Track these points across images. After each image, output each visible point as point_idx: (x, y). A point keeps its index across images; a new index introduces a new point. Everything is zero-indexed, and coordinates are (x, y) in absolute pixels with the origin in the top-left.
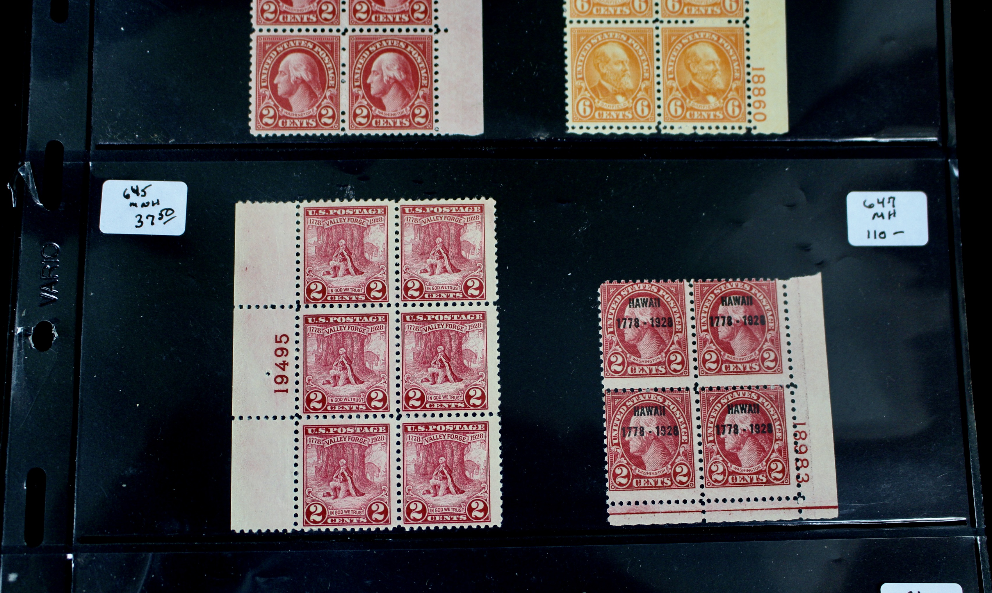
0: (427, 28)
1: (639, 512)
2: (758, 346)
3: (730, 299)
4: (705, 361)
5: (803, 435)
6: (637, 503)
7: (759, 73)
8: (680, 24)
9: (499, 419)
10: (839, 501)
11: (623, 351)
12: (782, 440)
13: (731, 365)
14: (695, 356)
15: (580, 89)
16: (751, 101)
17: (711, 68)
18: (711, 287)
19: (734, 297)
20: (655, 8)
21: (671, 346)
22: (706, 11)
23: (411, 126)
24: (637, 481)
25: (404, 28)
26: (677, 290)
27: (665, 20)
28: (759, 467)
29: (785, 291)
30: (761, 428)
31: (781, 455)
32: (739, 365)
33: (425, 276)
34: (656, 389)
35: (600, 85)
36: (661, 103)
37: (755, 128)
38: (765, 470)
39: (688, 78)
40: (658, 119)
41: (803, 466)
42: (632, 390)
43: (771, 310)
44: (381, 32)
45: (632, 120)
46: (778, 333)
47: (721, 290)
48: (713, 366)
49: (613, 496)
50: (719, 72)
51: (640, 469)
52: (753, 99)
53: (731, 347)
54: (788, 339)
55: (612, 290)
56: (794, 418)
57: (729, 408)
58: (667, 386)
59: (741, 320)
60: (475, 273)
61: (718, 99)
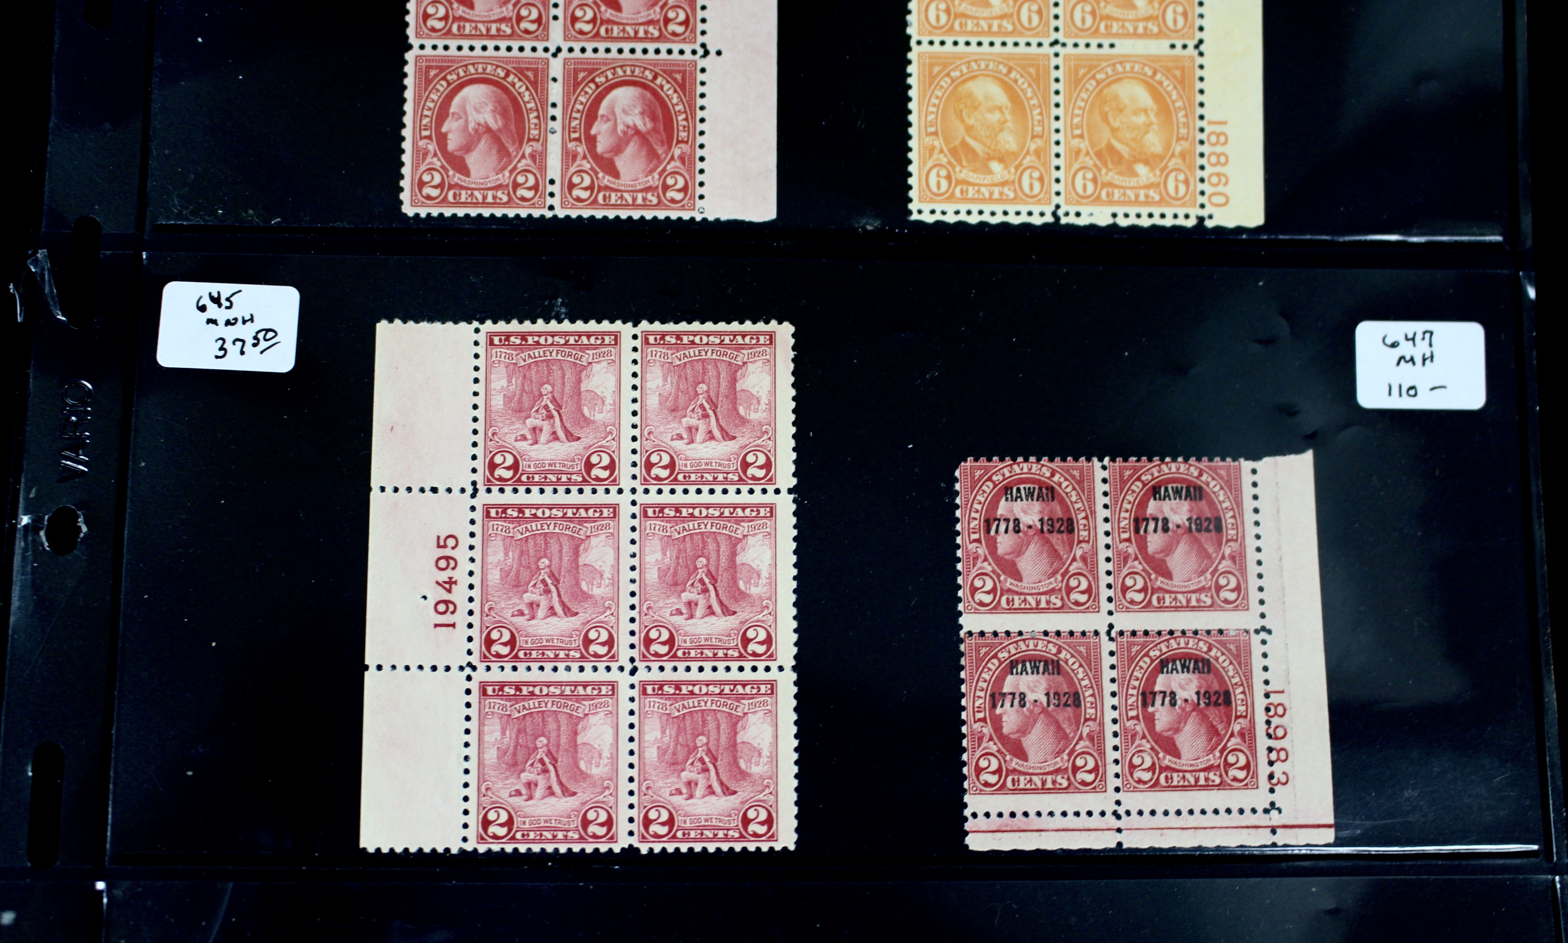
0: (688, 49)
1: (1015, 828)
2: (1211, 566)
3: (1166, 490)
4: (1125, 589)
5: (1280, 710)
6: (1013, 815)
7: (1218, 129)
8: (1093, 49)
9: (794, 676)
10: (1336, 817)
11: (994, 571)
12: (1246, 717)
13: (1167, 596)
14: (1110, 580)
15: (932, 150)
16: (1204, 174)
17: (1141, 119)
18: (1136, 470)
19: (1172, 488)
20: (1054, 23)
21: (1070, 564)
22: (1136, 28)
23: (659, 205)
24: (1013, 780)
25: (651, 47)
26: (1081, 474)
27: (1070, 42)
28: (1209, 760)
29: (1255, 478)
30: (1213, 699)
31: (1245, 742)
32: (1180, 596)
33: (679, 445)
34: (1046, 633)
35: (964, 144)
36: (1060, 174)
37: (1210, 217)
38: (1219, 766)
39: (1105, 136)
40: (1056, 200)
41: (1278, 759)
42: (1008, 633)
43: (1232, 509)
44: (614, 54)
45: (1014, 201)
46: (1243, 546)
47: (1152, 475)
48: (1139, 597)
49: (974, 802)
50: (1155, 127)
51: (1018, 761)
52: (1209, 170)
53: (1167, 567)
54: (1259, 556)
55: (978, 473)
56: (1267, 682)
57: (1163, 665)
58: (1064, 628)
59: (1184, 524)
60: (759, 442)
61: (1152, 169)
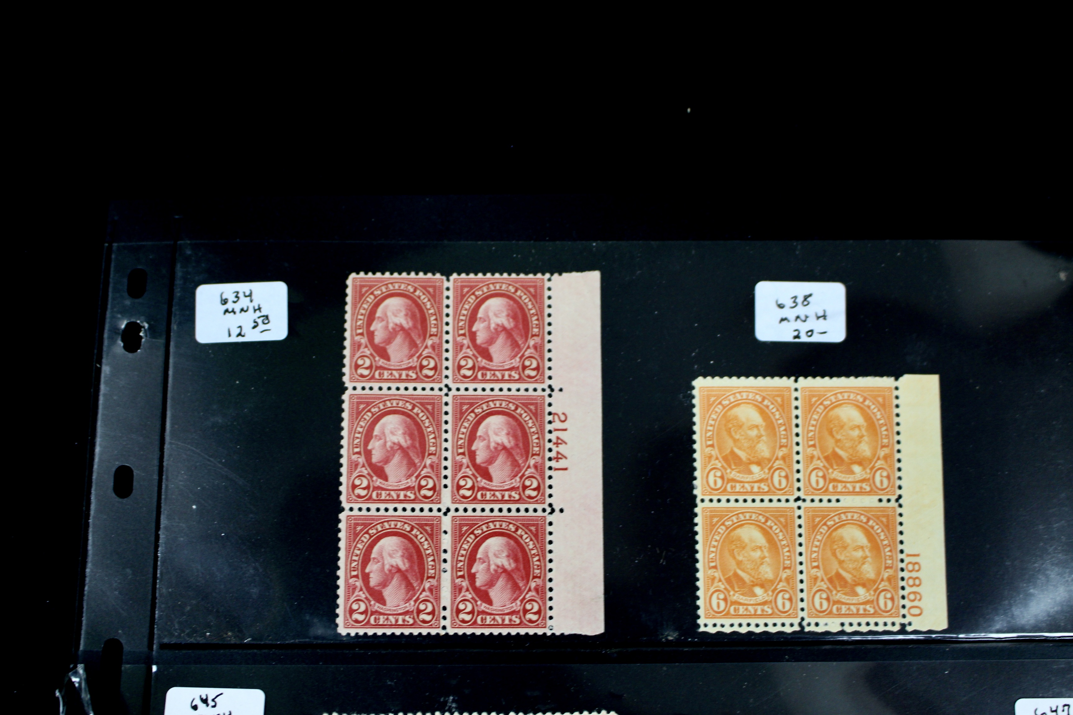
0: (539, 507)
7: (914, 560)
8: (825, 503)
15: (713, 579)
16: (905, 593)
17: (859, 554)
20: (797, 485)
22: (854, 488)
23: (521, 625)
25: (514, 507)
27: (808, 498)
35: (736, 575)
37: (910, 623)
39: (835, 567)
40: (801, 614)
45: (772, 616)
50: (869, 560)
52: (908, 590)
61: (868, 590)
